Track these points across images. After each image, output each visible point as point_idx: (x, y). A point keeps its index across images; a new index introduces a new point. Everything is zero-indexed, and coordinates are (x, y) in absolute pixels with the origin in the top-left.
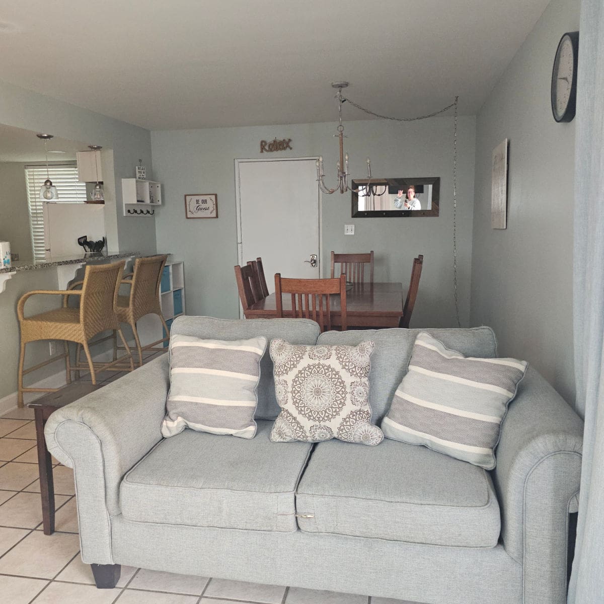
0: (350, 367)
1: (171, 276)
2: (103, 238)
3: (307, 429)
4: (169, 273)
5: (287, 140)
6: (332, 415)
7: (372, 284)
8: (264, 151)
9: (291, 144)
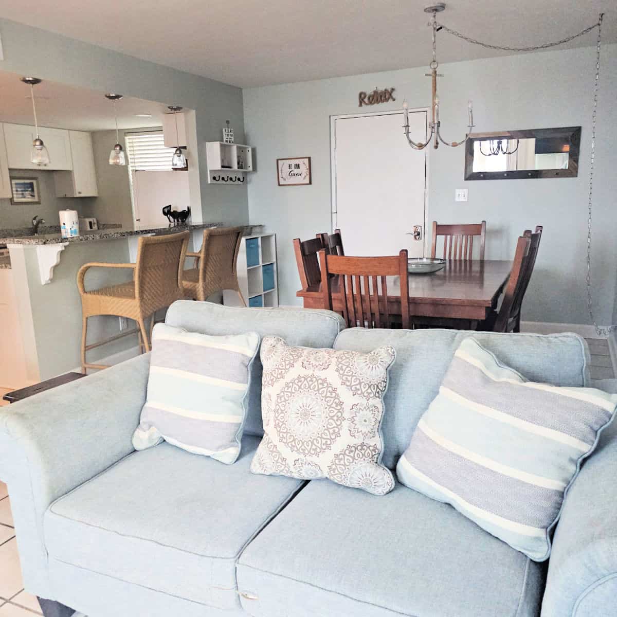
0: (353, 384)
1: (260, 250)
2: (188, 208)
3: (290, 462)
4: (258, 246)
5: (390, 90)
6: (321, 448)
7: (482, 262)
8: (363, 104)
9: (394, 95)
